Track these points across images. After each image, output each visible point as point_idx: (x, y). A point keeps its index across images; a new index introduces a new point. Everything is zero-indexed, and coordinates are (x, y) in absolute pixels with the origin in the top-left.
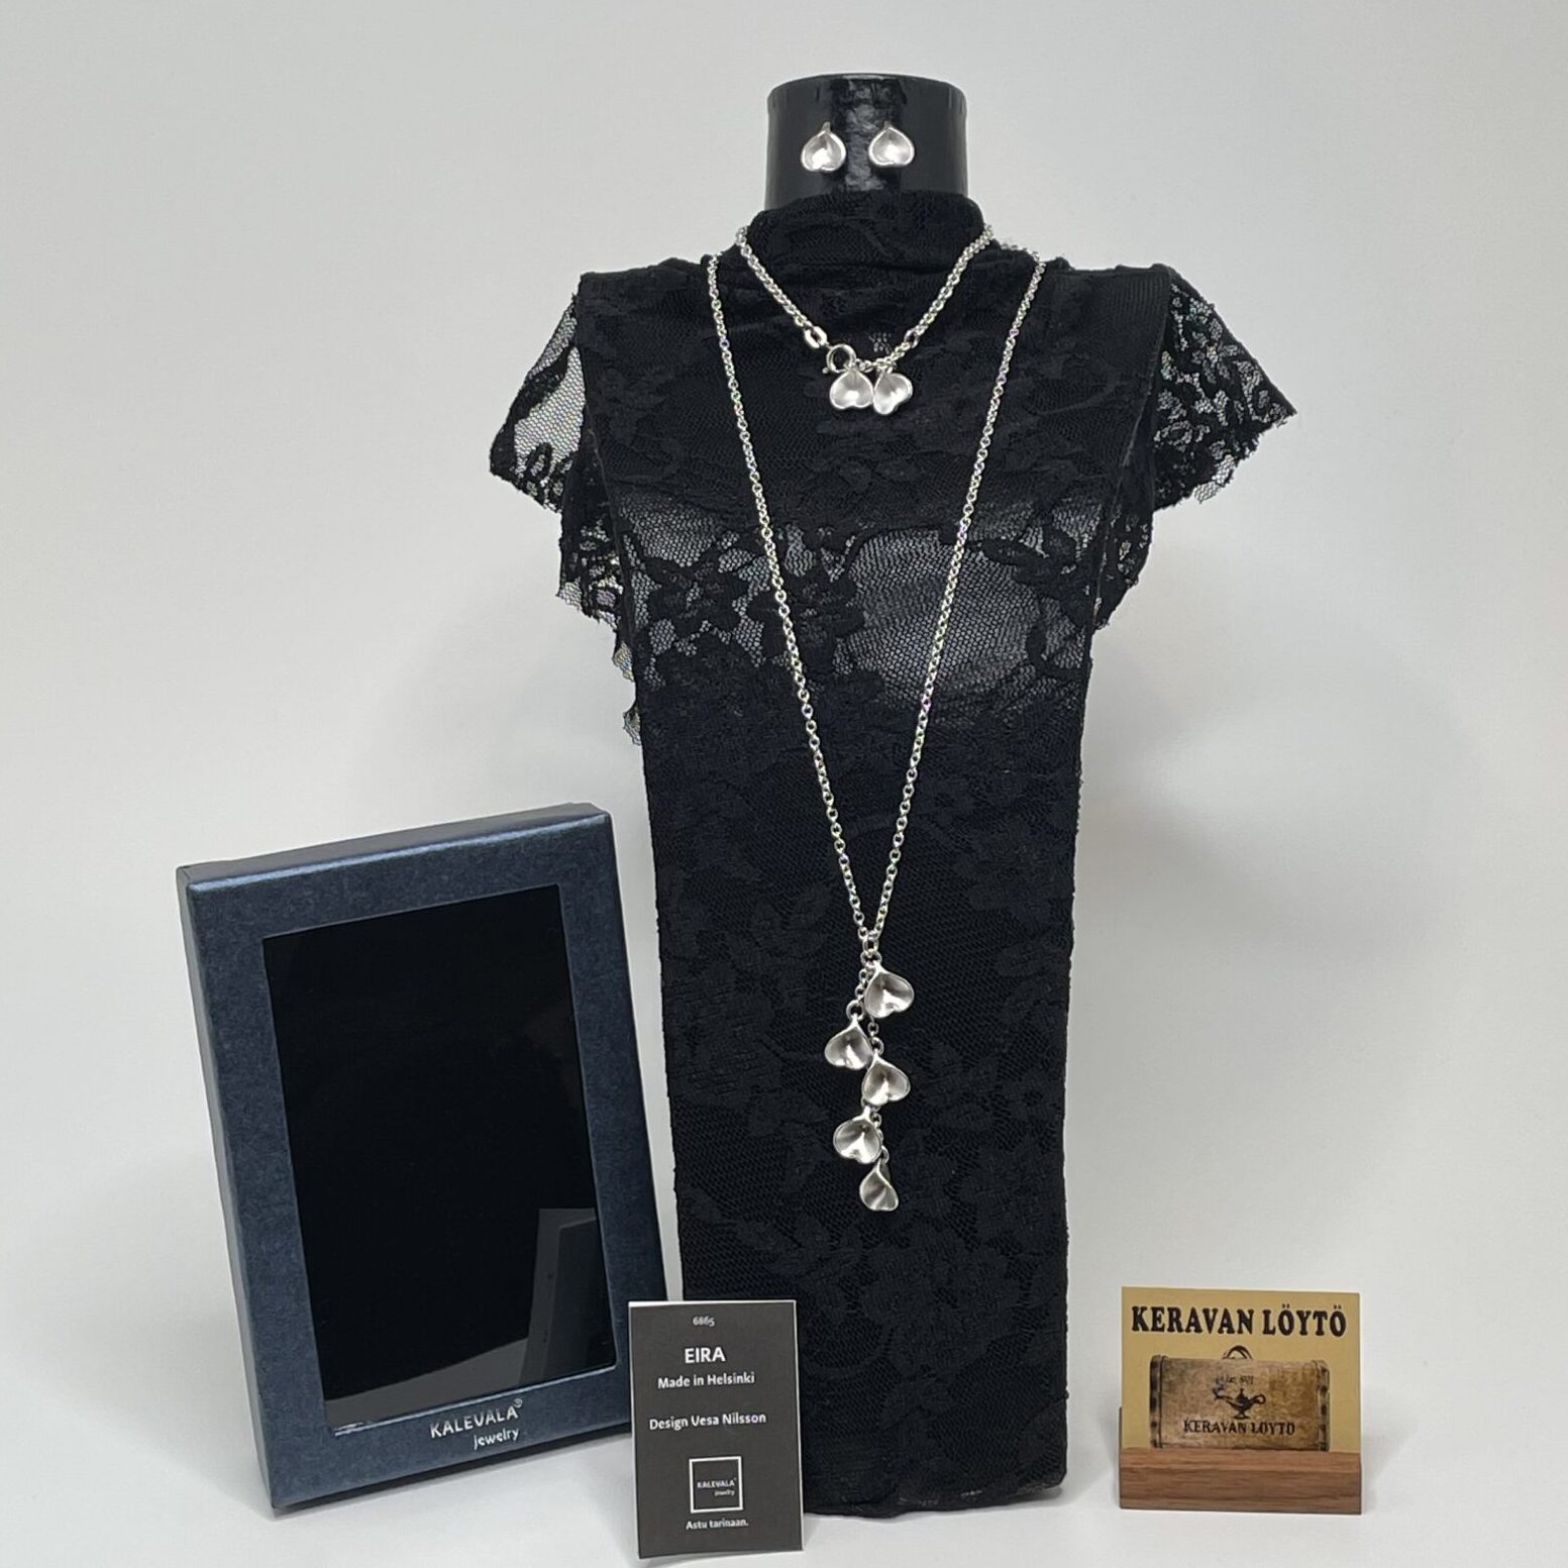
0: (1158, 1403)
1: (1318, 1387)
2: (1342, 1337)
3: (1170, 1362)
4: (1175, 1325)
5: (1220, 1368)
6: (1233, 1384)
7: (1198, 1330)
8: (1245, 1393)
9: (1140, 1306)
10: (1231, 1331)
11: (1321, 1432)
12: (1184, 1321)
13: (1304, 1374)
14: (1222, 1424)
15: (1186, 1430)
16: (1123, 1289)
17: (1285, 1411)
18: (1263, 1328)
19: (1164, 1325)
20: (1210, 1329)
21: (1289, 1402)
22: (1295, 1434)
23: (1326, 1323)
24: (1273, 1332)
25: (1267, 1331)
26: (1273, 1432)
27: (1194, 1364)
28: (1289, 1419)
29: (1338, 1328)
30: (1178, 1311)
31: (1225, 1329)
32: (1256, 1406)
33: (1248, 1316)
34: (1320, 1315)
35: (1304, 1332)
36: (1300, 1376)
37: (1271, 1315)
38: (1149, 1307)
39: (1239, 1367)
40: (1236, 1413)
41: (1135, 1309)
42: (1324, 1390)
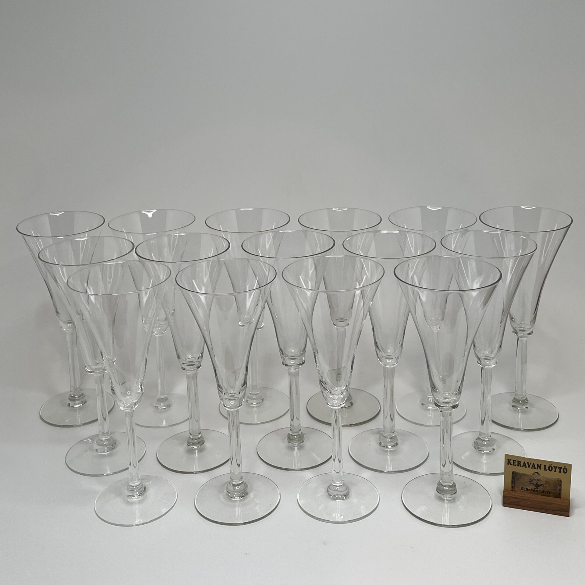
0: (514, 482)
1: (559, 484)
2: (567, 473)
3: (518, 473)
4: (519, 465)
5: (531, 477)
6: (535, 481)
7: (526, 467)
8: (538, 483)
9: (510, 459)
10: (535, 468)
11: (559, 495)
12: (522, 464)
13: (555, 481)
14: (531, 489)
15: (521, 489)
16: (505, 454)
17: (549, 489)
18: (544, 469)
19: (516, 464)
20: (529, 467)
21: (550, 487)
22: (552, 494)
23: (562, 470)
24: (547, 470)
25: (545, 470)
26: (545, 493)
27: (524, 474)
28: (550, 491)
29: (565, 472)
30: (520, 462)
31: (533, 468)
32: (541, 487)
33: (540, 465)
34: (560, 468)
35: (555, 471)
36: (554, 481)
37: (546, 467)
38: (512, 460)
39: (537, 477)
40: (535, 487)
41: (508, 460)
42: (560, 485)
